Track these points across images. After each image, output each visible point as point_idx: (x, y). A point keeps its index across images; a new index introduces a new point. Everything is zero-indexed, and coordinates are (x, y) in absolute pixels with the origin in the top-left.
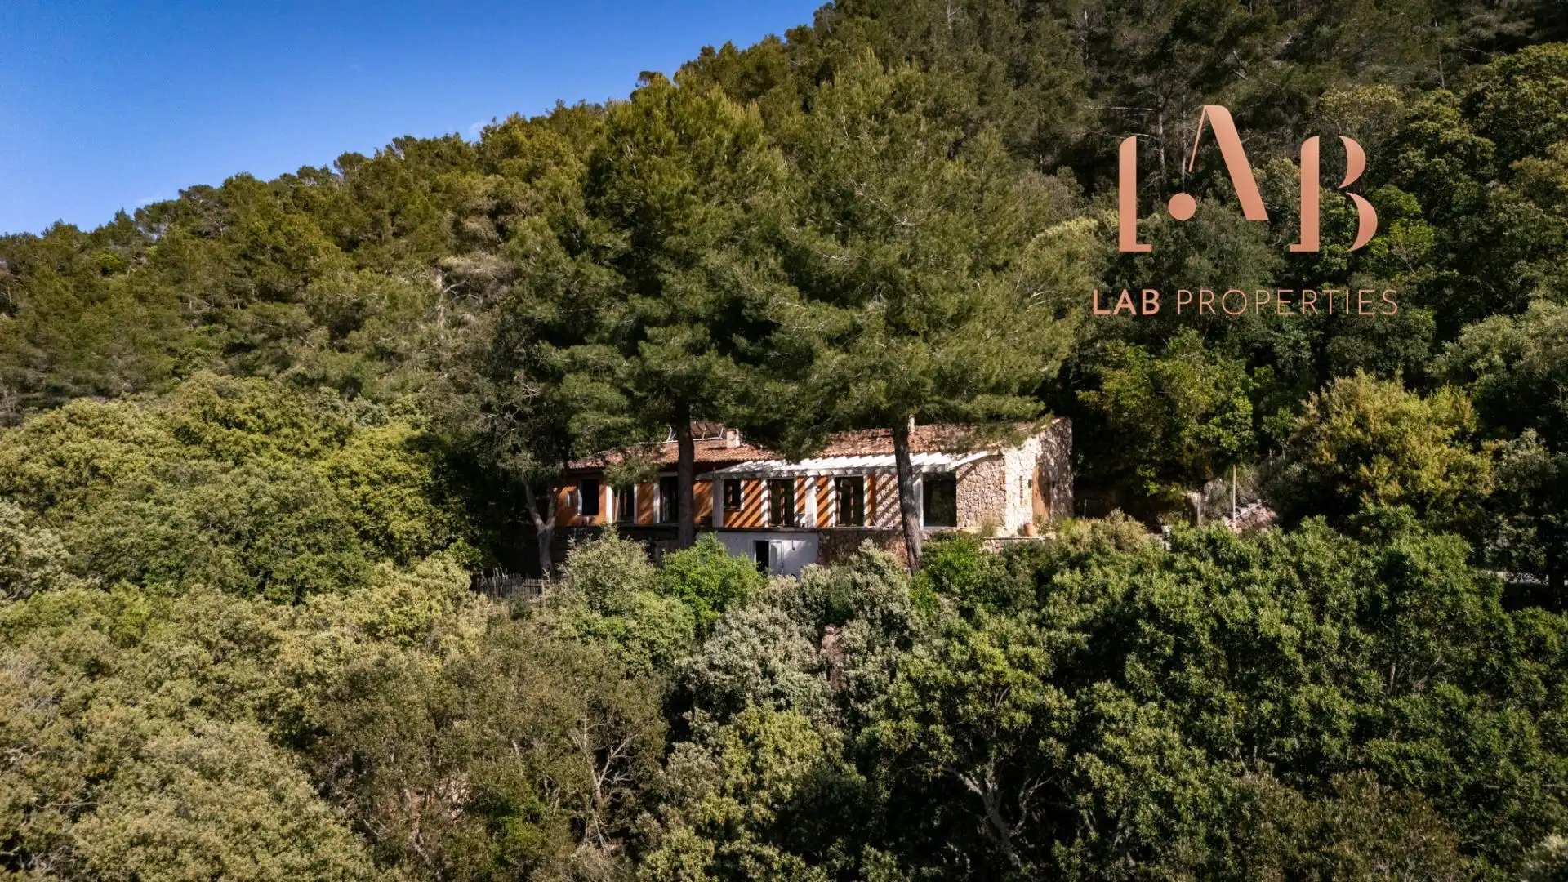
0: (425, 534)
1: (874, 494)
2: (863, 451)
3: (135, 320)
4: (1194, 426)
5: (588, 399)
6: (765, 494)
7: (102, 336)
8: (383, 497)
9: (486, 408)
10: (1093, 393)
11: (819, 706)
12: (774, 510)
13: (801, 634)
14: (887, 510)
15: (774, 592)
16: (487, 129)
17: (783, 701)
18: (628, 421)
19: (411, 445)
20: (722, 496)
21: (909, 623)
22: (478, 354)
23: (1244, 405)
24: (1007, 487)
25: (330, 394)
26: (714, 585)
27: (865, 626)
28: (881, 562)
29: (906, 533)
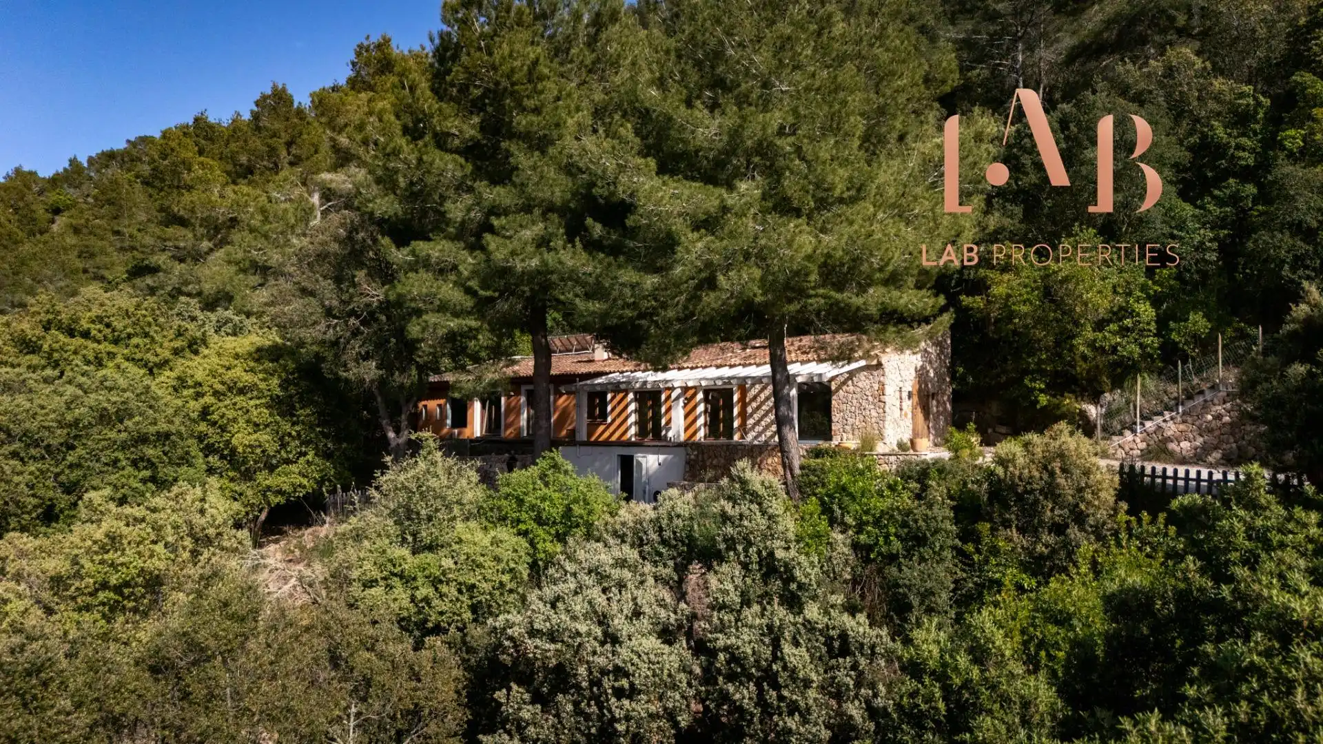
0: (272, 448)
1: (744, 406)
2: (733, 361)
3: (65, 249)
4: (1089, 334)
5: (429, 298)
6: (633, 407)
7: (33, 263)
8: (224, 409)
9: (329, 313)
10: (978, 298)
11: (674, 687)
12: (641, 423)
13: (656, 579)
14: (758, 423)
15: (624, 524)
16: (361, 46)
17: (624, 683)
18: (474, 323)
19: (260, 354)
20: (585, 410)
21: (798, 573)
22: (322, 257)
23: (1146, 311)
24: (886, 398)
25: (188, 304)
26: (556, 512)
27: (738, 571)
28: (757, 487)
29: (782, 448)
